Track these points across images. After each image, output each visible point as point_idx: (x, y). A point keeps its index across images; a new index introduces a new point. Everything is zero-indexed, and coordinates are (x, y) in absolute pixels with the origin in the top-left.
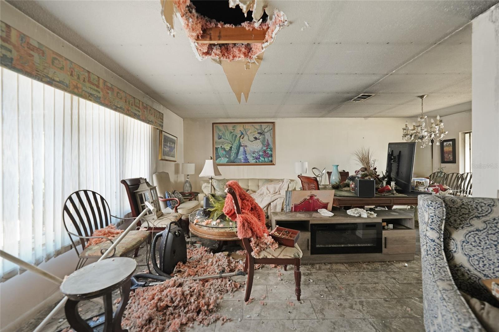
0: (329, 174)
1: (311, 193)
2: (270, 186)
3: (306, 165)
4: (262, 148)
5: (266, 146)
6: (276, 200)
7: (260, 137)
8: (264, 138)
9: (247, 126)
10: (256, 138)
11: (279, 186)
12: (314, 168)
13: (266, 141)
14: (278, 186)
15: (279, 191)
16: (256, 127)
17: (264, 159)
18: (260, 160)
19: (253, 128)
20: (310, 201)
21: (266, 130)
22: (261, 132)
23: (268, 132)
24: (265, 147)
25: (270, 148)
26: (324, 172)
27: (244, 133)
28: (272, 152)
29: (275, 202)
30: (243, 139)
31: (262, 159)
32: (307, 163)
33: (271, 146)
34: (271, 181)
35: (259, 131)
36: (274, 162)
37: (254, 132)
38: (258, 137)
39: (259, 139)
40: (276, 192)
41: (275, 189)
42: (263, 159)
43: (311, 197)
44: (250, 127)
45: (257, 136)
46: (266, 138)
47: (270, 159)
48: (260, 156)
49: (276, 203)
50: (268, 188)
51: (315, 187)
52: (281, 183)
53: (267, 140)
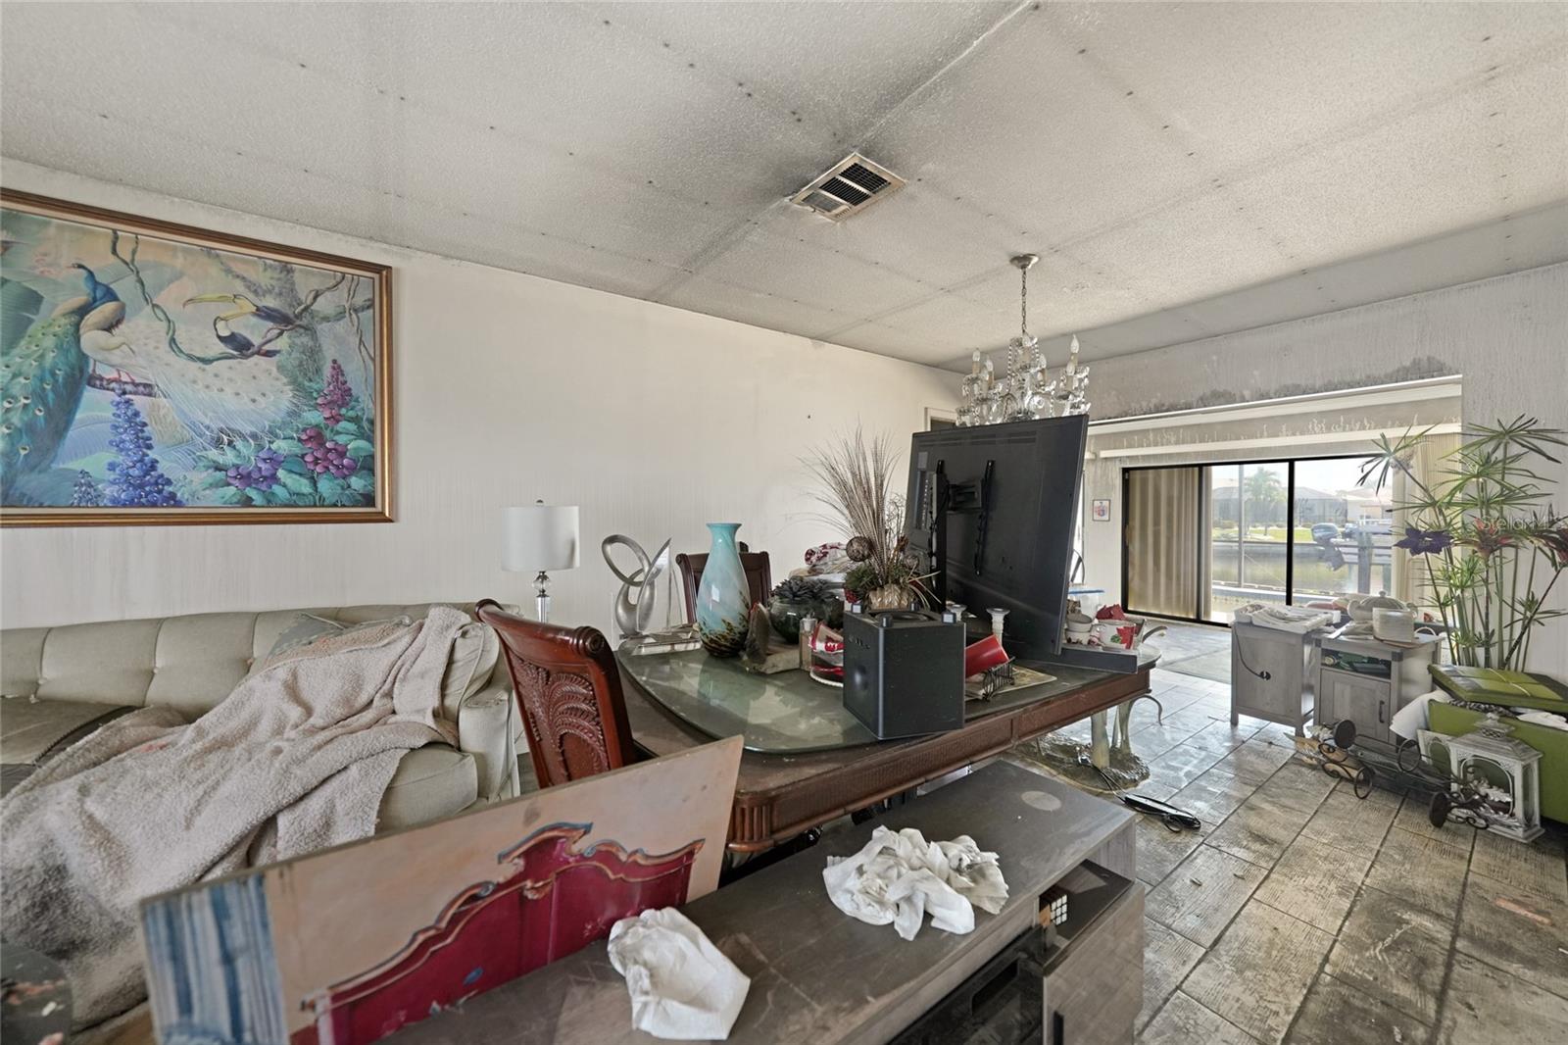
0: (692, 567)
1: (531, 816)
2: (324, 663)
3: (571, 521)
4: (294, 414)
5: (329, 404)
6: (334, 783)
7: (282, 343)
8: (314, 353)
9: (152, 248)
10: (240, 346)
11: (386, 663)
12: (612, 540)
13: (327, 371)
14: (375, 663)
15: (389, 695)
16: (238, 268)
17: (314, 483)
18: (276, 488)
19: (214, 270)
20: (531, 890)
21: (324, 305)
22: (289, 312)
23: (340, 316)
24: (316, 407)
25: (356, 420)
26: (663, 561)
27: (125, 288)
28: (371, 440)
29: (316, 804)
30: (109, 328)
31: (292, 481)
32: (576, 509)
33: (366, 403)
34: (342, 621)
35: (270, 302)
36: (383, 504)
37: (222, 299)
38: (256, 341)
39: (269, 354)
40: (363, 699)
41: (358, 683)
42: (304, 486)
43: (540, 854)
44: (179, 262)
45: (256, 331)
46: (329, 352)
47: (357, 483)
48: (274, 460)
49: (331, 806)
50: (303, 683)
51: (592, 701)
52: (407, 640)
53: (337, 368)
